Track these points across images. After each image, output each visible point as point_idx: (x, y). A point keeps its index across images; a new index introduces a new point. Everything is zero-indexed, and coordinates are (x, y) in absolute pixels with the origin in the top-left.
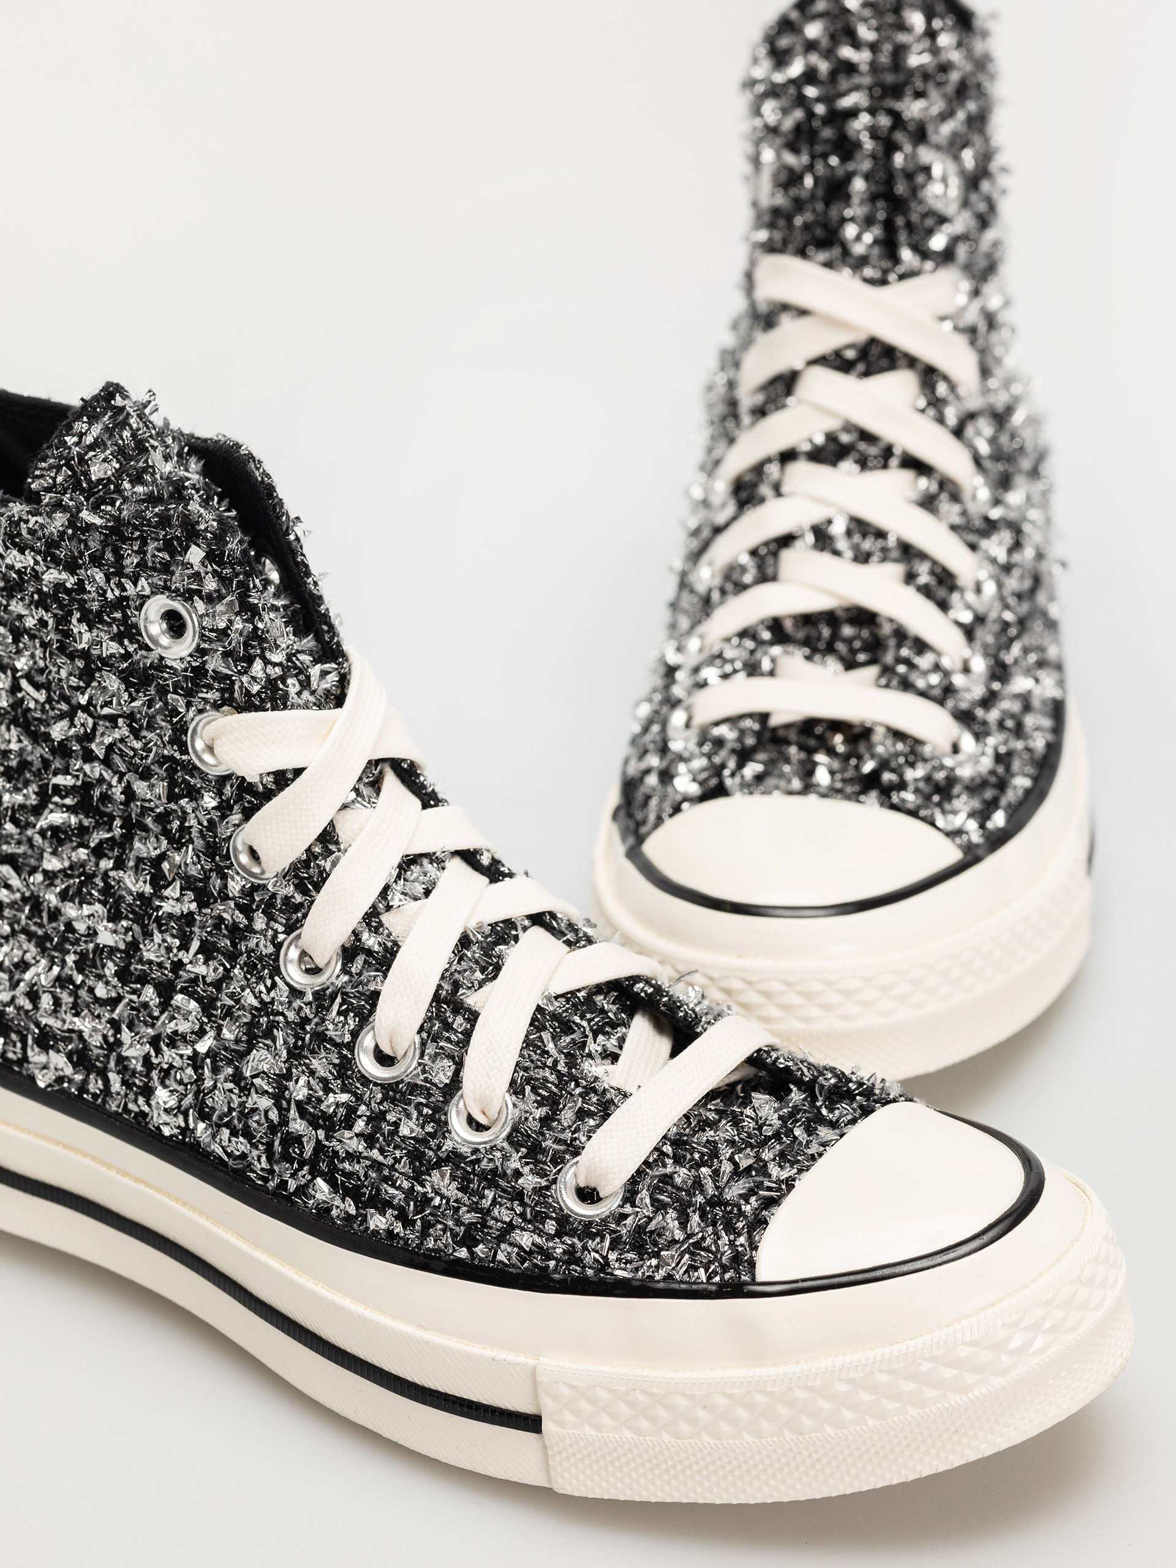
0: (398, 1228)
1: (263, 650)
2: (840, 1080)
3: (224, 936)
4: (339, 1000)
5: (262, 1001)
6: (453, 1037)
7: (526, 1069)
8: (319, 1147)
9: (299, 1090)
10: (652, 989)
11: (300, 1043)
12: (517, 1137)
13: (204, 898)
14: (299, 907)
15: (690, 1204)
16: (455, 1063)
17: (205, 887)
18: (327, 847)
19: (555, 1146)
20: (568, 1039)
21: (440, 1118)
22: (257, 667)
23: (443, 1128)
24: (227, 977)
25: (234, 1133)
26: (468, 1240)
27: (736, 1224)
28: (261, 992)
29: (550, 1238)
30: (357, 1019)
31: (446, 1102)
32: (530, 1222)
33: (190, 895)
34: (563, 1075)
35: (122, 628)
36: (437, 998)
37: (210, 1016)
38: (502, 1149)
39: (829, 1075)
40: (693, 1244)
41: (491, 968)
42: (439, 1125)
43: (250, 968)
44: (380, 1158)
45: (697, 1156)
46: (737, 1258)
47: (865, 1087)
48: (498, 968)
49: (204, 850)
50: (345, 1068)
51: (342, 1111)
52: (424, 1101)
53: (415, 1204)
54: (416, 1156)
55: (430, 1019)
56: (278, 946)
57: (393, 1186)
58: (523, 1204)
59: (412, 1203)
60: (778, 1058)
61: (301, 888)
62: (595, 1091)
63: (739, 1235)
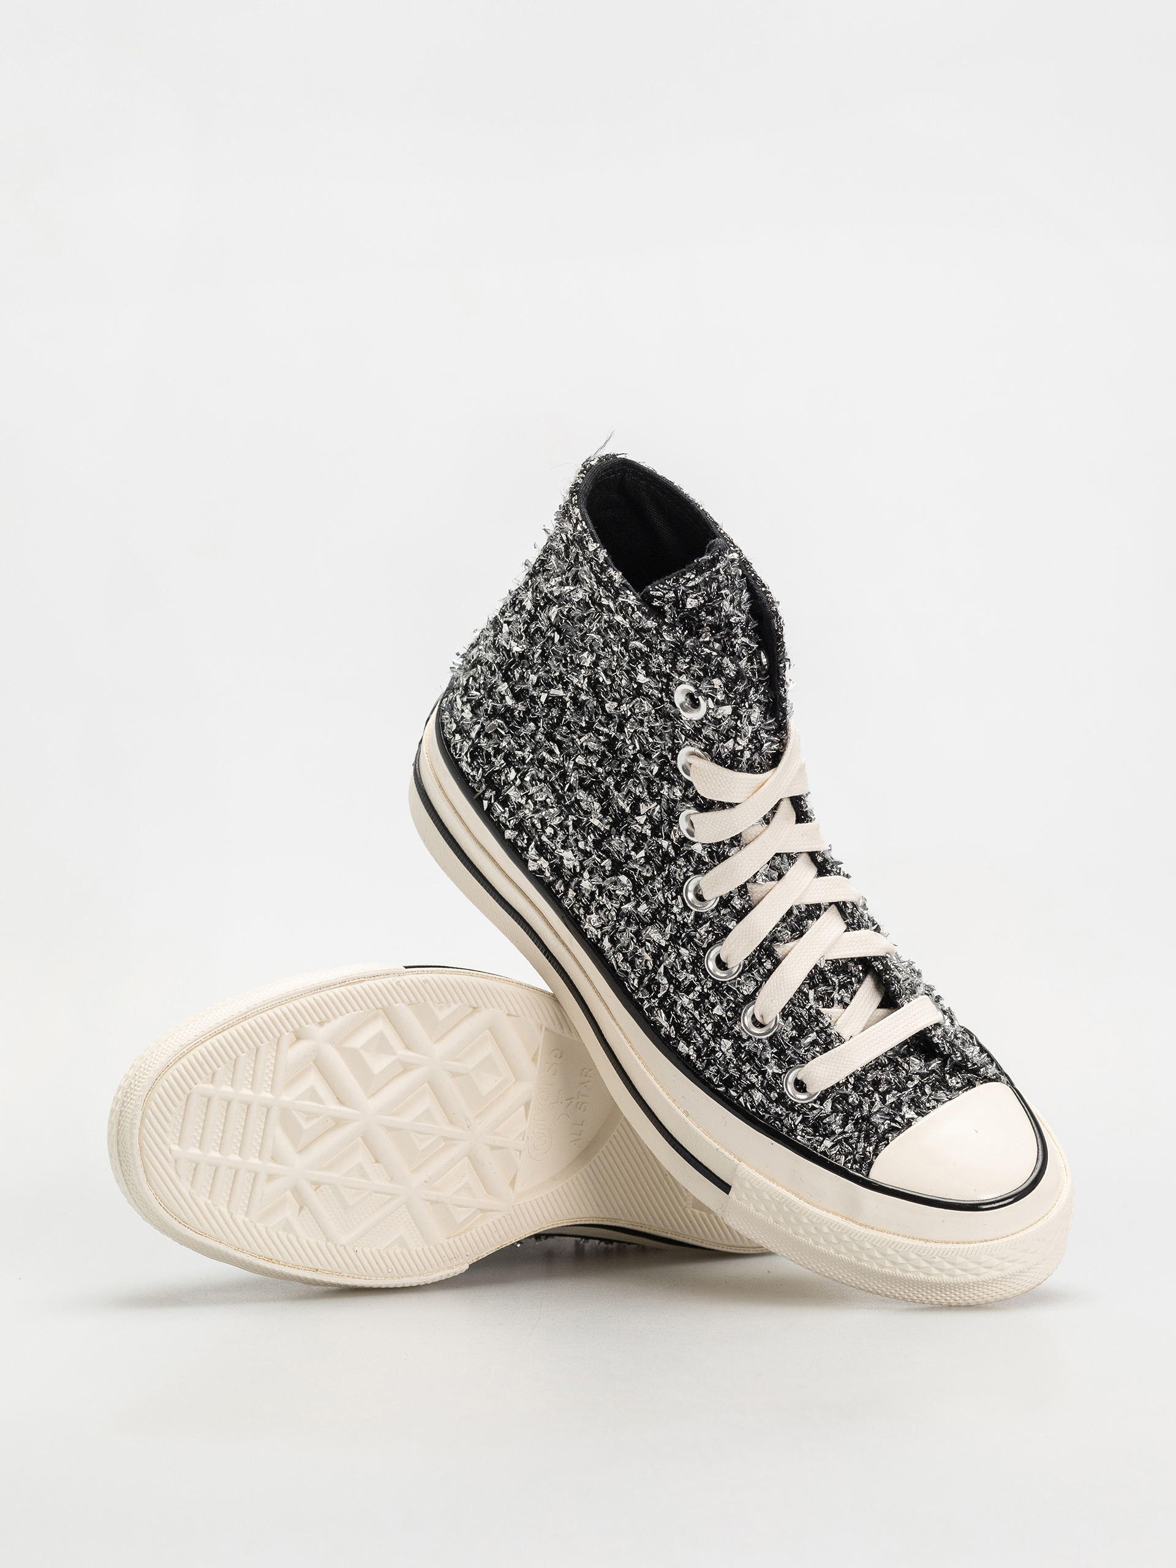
0: (694, 1057)
1: (737, 736)
2: (963, 1059)
3: (660, 855)
4: (708, 924)
5: (666, 901)
6: (761, 971)
7: (794, 1005)
8: (667, 994)
9: (670, 960)
10: (882, 968)
11: (678, 934)
12: (774, 1041)
13: (656, 831)
14: (705, 863)
15: (852, 1114)
16: (757, 984)
17: (659, 825)
18: (733, 841)
19: (792, 1055)
20: (824, 988)
21: (738, 1010)
22: (730, 743)
23: (737, 1016)
24: (653, 878)
25: (625, 960)
26: (728, 1083)
27: (871, 1138)
28: (668, 897)
29: (771, 1102)
30: (714, 937)
31: (744, 1004)
32: (764, 1088)
33: (649, 826)
34: (812, 1016)
35: (664, 687)
36: (761, 945)
37: (636, 893)
38: (764, 1044)
39: (959, 1055)
40: (845, 1138)
41: (798, 933)
42: (736, 1015)
43: (667, 881)
44: (698, 1017)
45: (866, 1089)
46: (864, 1158)
47: (976, 1066)
48: (802, 934)
49: (666, 809)
50: (697, 963)
51: (687, 982)
52: (732, 999)
53: (707, 1050)
54: (717, 1026)
55: (753, 955)
56: (686, 878)
57: (700, 1034)
58: (764, 1077)
59: (706, 1048)
60: (934, 1036)
61: (710, 855)
62: (826, 1032)
63: (871, 1145)
